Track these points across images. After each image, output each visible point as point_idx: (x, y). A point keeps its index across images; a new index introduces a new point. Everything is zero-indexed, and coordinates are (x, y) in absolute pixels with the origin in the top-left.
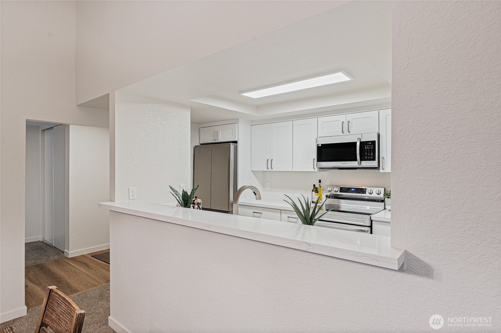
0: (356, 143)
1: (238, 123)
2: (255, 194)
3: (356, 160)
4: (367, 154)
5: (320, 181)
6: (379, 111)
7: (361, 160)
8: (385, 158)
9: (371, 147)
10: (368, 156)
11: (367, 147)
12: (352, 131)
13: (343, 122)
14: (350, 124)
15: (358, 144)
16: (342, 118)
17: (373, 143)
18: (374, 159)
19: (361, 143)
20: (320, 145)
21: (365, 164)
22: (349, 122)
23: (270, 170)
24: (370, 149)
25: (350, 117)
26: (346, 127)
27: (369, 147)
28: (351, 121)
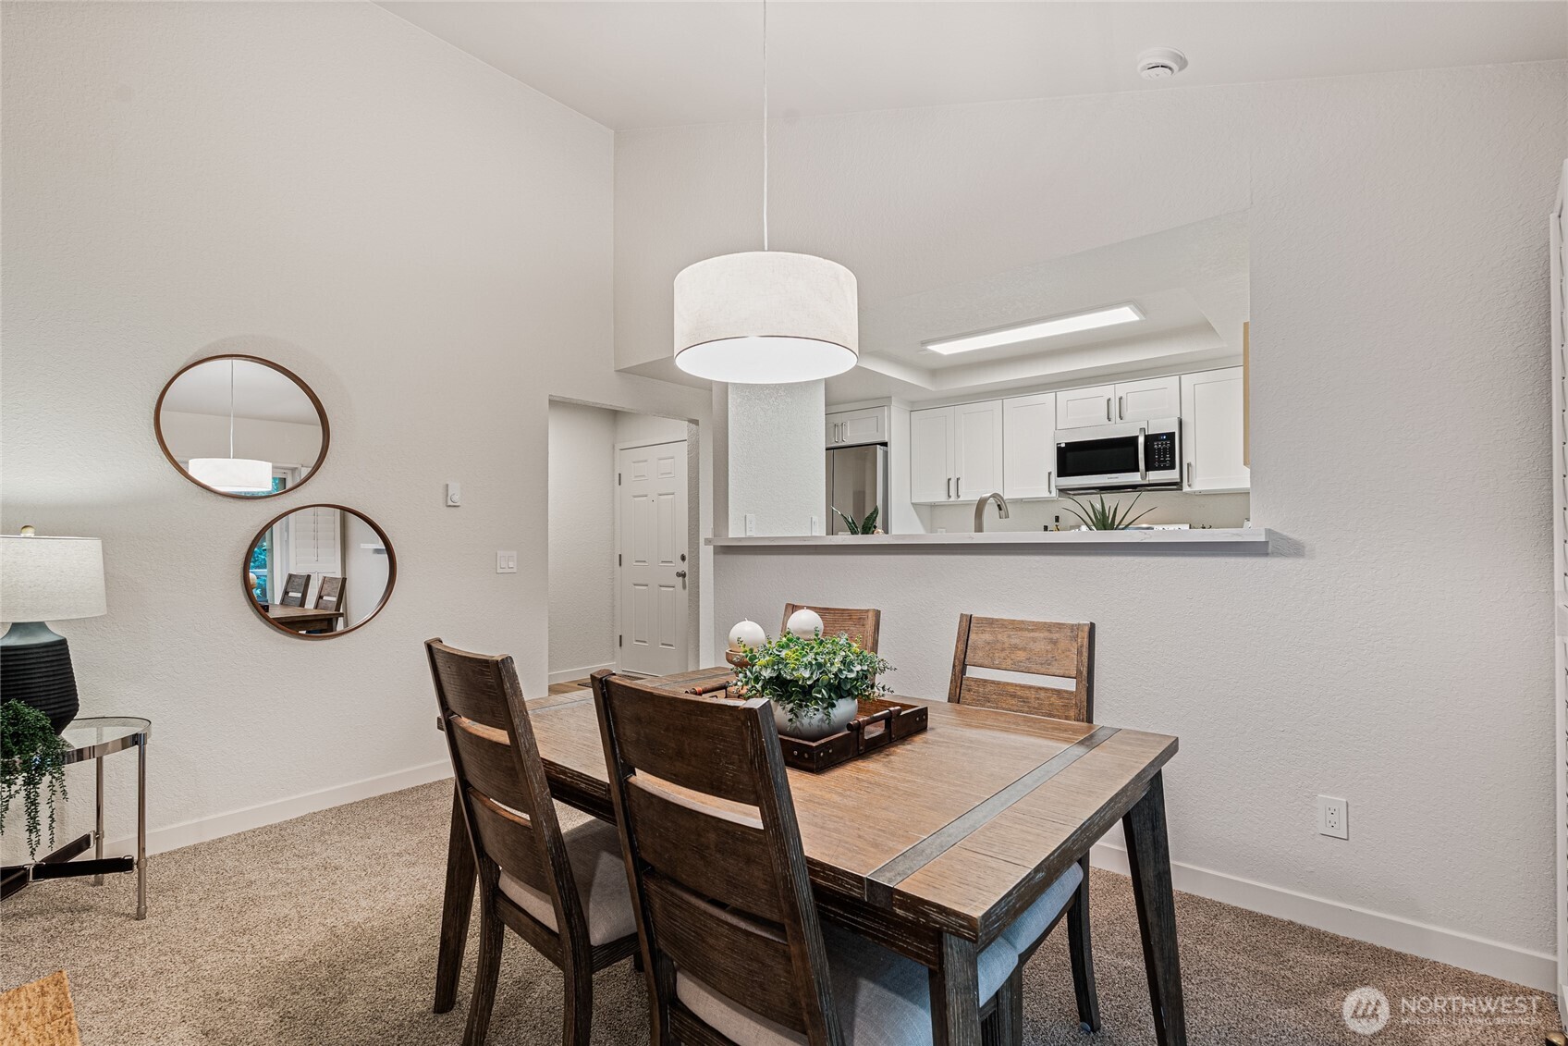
0: (1137, 437)
1: (889, 406)
2: (1000, 509)
3: (1138, 471)
4: (1159, 457)
5: (1057, 519)
6: (1180, 378)
7: (1148, 468)
8: (1193, 464)
9: (1166, 444)
10: (1160, 462)
11: (1158, 445)
12: (1127, 414)
13: (1109, 400)
14: (1124, 401)
15: (1141, 440)
16: (1108, 391)
17: (1171, 436)
18: (1172, 467)
19: (1147, 437)
20: (1063, 445)
21: (1155, 476)
22: (1121, 399)
23: (953, 499)
24: (1165, 449)
25: (1122, 389)
26: (1116, 409)
27: (1162, 444)
28: (1124, 397)
